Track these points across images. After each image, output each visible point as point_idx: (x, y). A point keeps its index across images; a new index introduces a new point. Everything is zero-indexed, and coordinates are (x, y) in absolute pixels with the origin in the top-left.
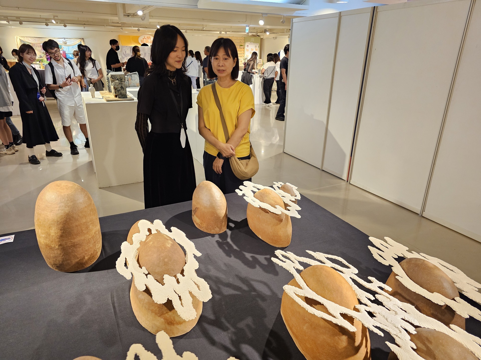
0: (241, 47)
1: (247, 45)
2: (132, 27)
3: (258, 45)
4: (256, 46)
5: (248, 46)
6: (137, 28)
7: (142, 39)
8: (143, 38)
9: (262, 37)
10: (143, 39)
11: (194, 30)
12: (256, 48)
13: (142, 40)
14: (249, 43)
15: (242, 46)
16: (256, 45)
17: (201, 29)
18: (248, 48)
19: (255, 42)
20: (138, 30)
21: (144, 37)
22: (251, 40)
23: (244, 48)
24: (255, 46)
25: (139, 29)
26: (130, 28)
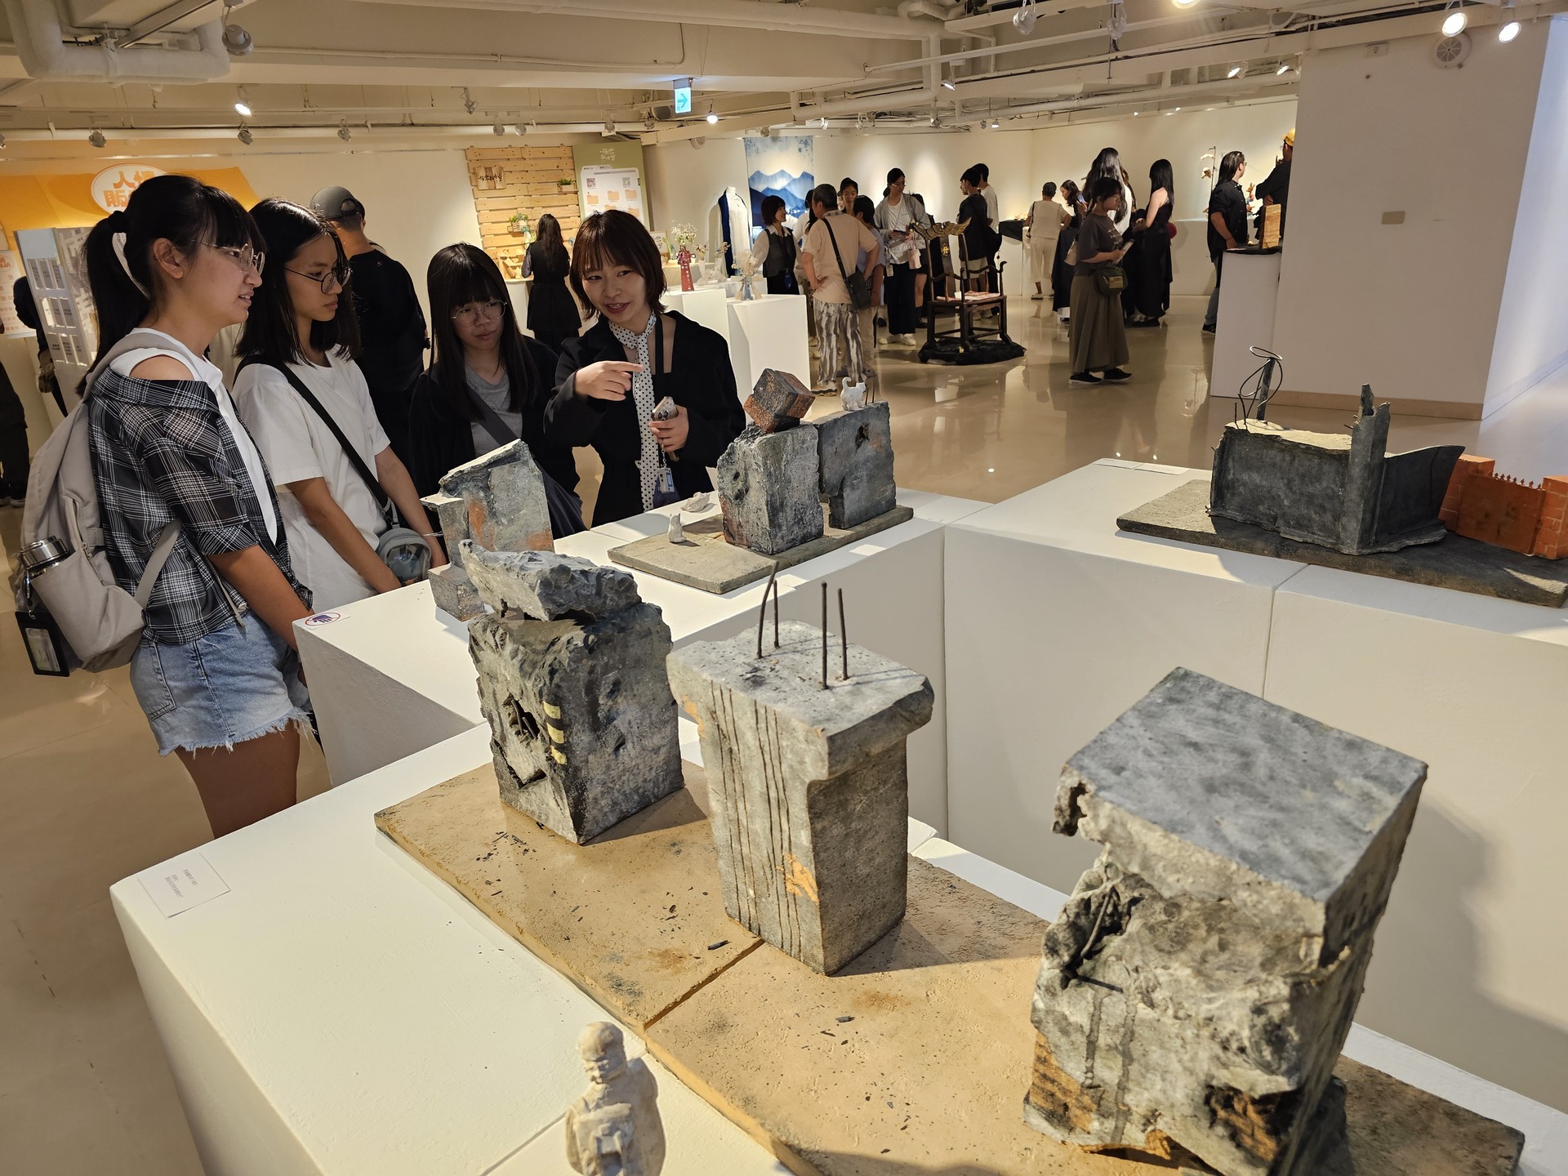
0: (565, 188)
1: (589, 180)
2: (53, 128)
3: (634, 175)
4: (626, 182)
5: (590, 182)
6: (86, 135)
7: (112, 188)
8: (117, 180)
9: (646, 140)
10: (117, 186)
11: (373, 125)
12: (630, 189)
13: (111, 192)
14: (596, 168)
15: (569, 184)
16: (626, 175)
17: (399, 122)
18: (593, 192)
19: (619, 163)
20: (92, 139)
21: (122, 174)
22: (603, 157)
23: (576, 193)
24: (625, 179)
25: (98, 134)
26: (44, 136)
